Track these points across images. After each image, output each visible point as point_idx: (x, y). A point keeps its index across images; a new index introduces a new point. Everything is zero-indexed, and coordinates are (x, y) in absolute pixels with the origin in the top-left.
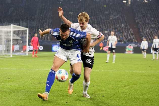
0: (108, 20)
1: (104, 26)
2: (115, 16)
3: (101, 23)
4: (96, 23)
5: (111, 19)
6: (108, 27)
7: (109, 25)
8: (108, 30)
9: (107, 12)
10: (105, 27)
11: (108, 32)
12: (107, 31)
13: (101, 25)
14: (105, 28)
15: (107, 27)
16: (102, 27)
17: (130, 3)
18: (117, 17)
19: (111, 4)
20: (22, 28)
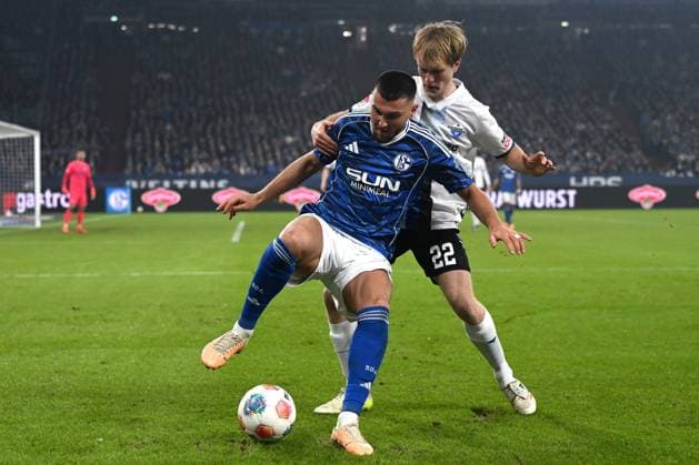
0: (294, 101)
1: (281, 121)
2: (316, 84)
3: (269, 109)
4: (252, 108)
5: (304, 94)
6: (294, 121)
7: (297, 115)
8: (297, 133)
9: (287, 73)
10: (286, 122)
11: (296, 138)
12: (292, 135)
13: (270, 117)
14: (285, 127)
15: (291, 123)
16: (274, 123)
17: (363, 39)
18: (324, 86)
19: (300, 41)
20: (19, 131)
